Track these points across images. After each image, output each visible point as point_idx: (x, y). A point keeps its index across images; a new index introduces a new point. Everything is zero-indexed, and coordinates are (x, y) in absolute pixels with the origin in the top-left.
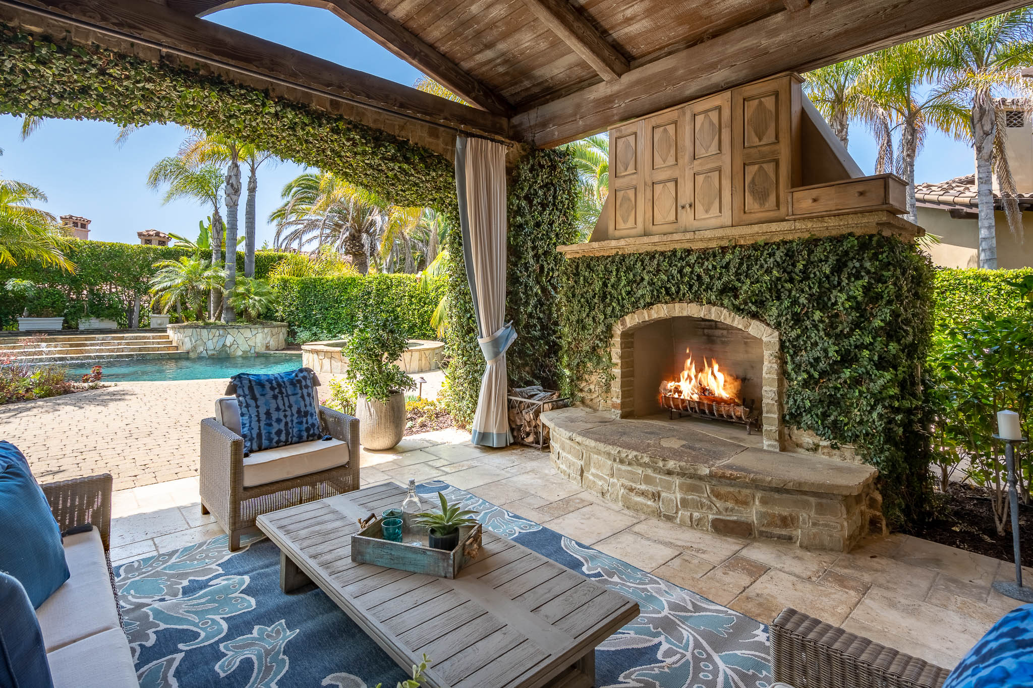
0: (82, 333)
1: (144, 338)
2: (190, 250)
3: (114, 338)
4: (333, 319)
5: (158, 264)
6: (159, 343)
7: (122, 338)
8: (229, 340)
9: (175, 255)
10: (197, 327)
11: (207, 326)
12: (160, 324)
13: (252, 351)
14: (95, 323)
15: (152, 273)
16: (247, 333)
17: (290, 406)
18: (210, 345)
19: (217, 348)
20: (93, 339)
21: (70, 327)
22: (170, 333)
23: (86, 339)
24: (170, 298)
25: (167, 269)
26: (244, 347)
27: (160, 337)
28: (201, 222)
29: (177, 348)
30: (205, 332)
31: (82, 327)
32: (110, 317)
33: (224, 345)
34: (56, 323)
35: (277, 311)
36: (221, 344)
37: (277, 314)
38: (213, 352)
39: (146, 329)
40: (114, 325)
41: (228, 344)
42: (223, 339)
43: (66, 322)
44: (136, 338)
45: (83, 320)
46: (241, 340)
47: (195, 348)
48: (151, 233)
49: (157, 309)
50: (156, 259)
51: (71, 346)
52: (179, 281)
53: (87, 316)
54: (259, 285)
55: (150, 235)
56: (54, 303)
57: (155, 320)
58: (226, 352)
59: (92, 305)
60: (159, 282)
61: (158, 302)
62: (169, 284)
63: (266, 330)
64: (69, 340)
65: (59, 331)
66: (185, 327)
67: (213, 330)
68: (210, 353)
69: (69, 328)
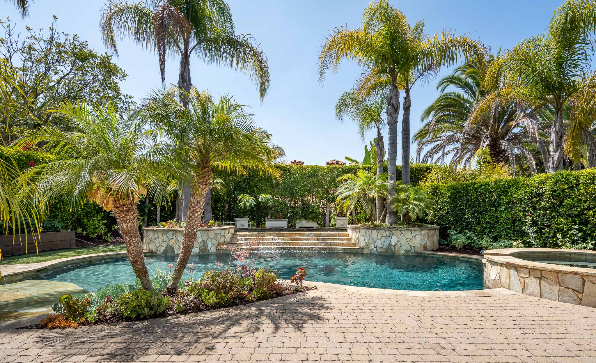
0: (298, 230)
1: (333, 235)
3: (315, 234)
5: (341, 178)
6: (342, 240)
8: (394, 240)
9: (351, 171)
10: (368, 228)
11: (376, 227)
12: (342, 225)
13: (413, 251)
14: (305, 224)
15: (336, 185)
16: (408, 235)
18: (379, 243)
19: (384, 247)
20: (303, 235)
21: (291, 226)
22: (349, 232)
23: (300, 235)
24: (349, 205)
25: (347, 182)
26: (406, 247)
27: (343, 236)
28: (366, 147)
29: (355, 244)
30: (375, 232)
31: (298, 226)
32: (313, 219)
33: (390, 245)
34: (283, 223)
35: (427, 215)
36: (387, 243)
37: (427, 218)
38: (381, 250)
39: (333, 228)
40: (314, 225)
41: (393, 244)
42: (389, 239)
43: (289, 222)
44: (328, 235)
45: (298, 221)
46: (403, 241)
47: (368, 246)
48: (334, 162)
49: (342, 214)
51: (292, 239)
52: (356, 190)
53: (300, 218)
55: (333, 164)
56: (282, 209)
57: (340, 222)
58: (392, 250)
59: (303, 210)
60: (341, 193)
61: (341, 208)
62: (348, 194)
63: (424, 232)
64: (291, 235)
65: (286, 229)
66: (359, 228)
67: (381, 232)
68: (379, 250)
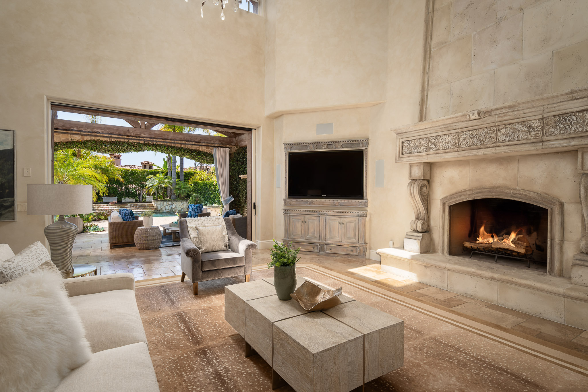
0: (123, 203)
1: (144, 205)
2: (160, 171)
3: (134, 205)
4: (213, 198)
5: (148, 177)
6: (149, 207)
7: (137, 205)
8: (174, 206)
9: (154, 173)
10: (162, 201)
11: (165, 200)
12: (150, 200)
13: (182, 211)
14: (128, 199)
15: (146, 180)
16: (180, 203)
17: (195, 211)
18: (167, 208)
19: (169, 209)
20: (127, 205)
22: (153, 203)
23: (125, 205)
24: (152, 191)
25: (151, 179)
26: (179, 209)
27: (150, 205)
28: (164, 159)
29: (155, 209)
30: (165, 203)
31: (123, 201)
32: (132, 197)
33: (172, 208)
34: (115, 199)
36: (171, 207)
38: (168, 211)
39: (145, 202)
40: (134, 200)
42: (172, 205)
43: (118, 199)
44: (141, 205)
45: (124, 198)
46: (178, 206)
47: (161, 209)
49: (149, 194)
50: (148, 175)
51: (120, 207)
52: (155, 183)
54: (185, 185)
55: (145, 164)
56: (114, 192)
57: (149, 198)
58: (173, 210)
59: (126, 193)
60: (149, 184)
61: (149, 191)
62: (152, 185)
64: (119, 205)
65: (116, 202)
66: (159, 201)
67: (168, 202)
68: (167, 211)
69: (119, 201)
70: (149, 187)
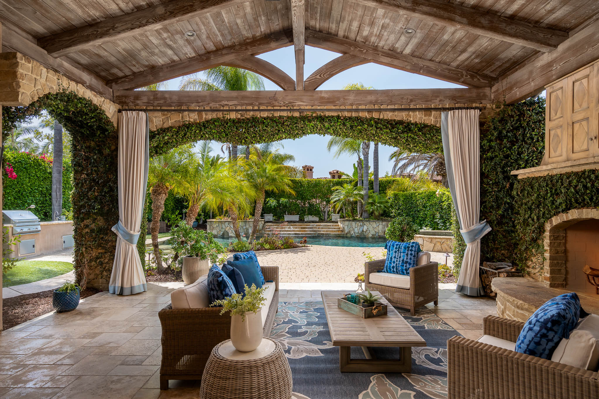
0: (306, 223)
1: (329, 226)
3: (317, 225)
5: (334, 189)
6: (334, 228)
7: (320, 225)
8: (365, 228)
9: (342, 183)
10: (350, 221)
11: (354, 220)
12: (336, 219)
13: (377, 235)
14: (310, 218)
15: (332, 192)
16: (374, 225)
18: (356, 230)
19: (359, 232)
20: (309, 225)
21: (301, 220)
22: (339, 224)
23: (307, 225)
24: (338, 206)
25: (337, 191)
26: (373, 232)
27: (336, 226)
28: (354, 164)
29: (342, 231)
30: (354, 223)
31: (306, 220)
32: (316, 215)
33: (363, 231)
34: (296, 218)
35: (392, 212)
36: (361, 230)
37: (392, 214)
38: (358, 234)
39: (330, 221)
40: (317, 219)
41: (365, 231)
42: (362, 227)
43: (300, 217)
44: (325, 226)
45: (306, 216)
46: (371, 229)
47: (349, 232)
48: (335, 172)
49: (334, 211)
51: (302, 228)
52: (342, 197)
53: (308, 214)
54: (380, 198)
56: (296, 208)
57: (334, 217)
58: (364, 234)
59: (309, 209)
60: (334, 198)
61: (334, 207)
62: (338, 199)
63: (384, 223)
64: (301, 225)
65: (298, 221)
66: (346, 220)
67: (358, 223)
68: (356, 234)
70: (335, 202)
